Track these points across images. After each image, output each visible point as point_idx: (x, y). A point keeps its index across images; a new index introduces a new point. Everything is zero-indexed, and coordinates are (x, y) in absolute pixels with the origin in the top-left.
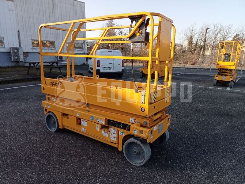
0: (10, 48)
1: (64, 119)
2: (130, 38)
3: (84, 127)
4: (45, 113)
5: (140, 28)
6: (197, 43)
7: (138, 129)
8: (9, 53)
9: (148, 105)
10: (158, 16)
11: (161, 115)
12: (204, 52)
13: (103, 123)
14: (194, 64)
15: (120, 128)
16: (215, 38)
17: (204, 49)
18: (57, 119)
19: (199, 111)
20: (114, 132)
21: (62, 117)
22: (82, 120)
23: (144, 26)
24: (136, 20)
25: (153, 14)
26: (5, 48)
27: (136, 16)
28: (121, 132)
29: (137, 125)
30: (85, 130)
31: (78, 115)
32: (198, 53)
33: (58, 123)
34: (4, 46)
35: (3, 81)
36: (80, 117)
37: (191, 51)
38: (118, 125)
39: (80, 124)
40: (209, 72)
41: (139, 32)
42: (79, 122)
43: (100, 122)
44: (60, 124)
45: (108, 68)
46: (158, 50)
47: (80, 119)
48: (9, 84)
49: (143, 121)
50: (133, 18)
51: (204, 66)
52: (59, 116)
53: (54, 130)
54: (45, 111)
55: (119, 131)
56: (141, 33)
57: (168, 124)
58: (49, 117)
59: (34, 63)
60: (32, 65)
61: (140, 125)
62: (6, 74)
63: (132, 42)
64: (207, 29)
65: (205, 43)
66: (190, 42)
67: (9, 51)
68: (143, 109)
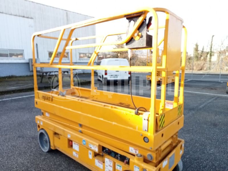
0: (29, 60)
1: (56, 138)
2: (128, 43)
3: (75, 151)
4: (38, 129)
5: (140, 29)
6: (203, 49)
7: (139, 166)
8: (28, 64)
9: (154, 134)
10: (164, 12)
11: (172, 142)
12: (210, 58)
13: (97, 150)
14: (201, 70)
15: (117, 158)
16: (222, 44)
17: (211, 55)
18: (49, 138)
19: (215, 125)
20: (109, 164)
21: (54, 137)
22: (73, 142)
23: (144, 27)
24: (135, 19)
25: (157, 10)
26: (24, 59)
27: (134, 14)
28: (118, 166)
29: (139, 160)
30: (77, 156)
31: (69, 136)
32: (205, 59)
33: (50, 142)
34: (24, 58)
35: (16, 90)
36: (72, 139)
37: (197, 57)
38: (114, 154)
39: (71, 146)
40: (219, 78)
41: (138, 35)
42: (71, 144)
43: (93, 148)
44: (52, 144)
45: (115, 76)
46: (164, 57)
47: (72, 141)
48: (22, 92)
49: (147, 154)
50: (131, 17)
51: (212, 71)
52: (51, 135)
53: (46, 149)
54: (38, 128)
55: (116, 164)
56: (142, 37)
57: (181, 152)
58: (42, 135)
59: (46, 73)
60: (45, 74)
61: (142, 160)
62: (22, 83)
63: (131, 49)
64: (213, 36)
65: (211, 50)
66: (197, 50)
67: (28, 62)
68: (145, 138)
